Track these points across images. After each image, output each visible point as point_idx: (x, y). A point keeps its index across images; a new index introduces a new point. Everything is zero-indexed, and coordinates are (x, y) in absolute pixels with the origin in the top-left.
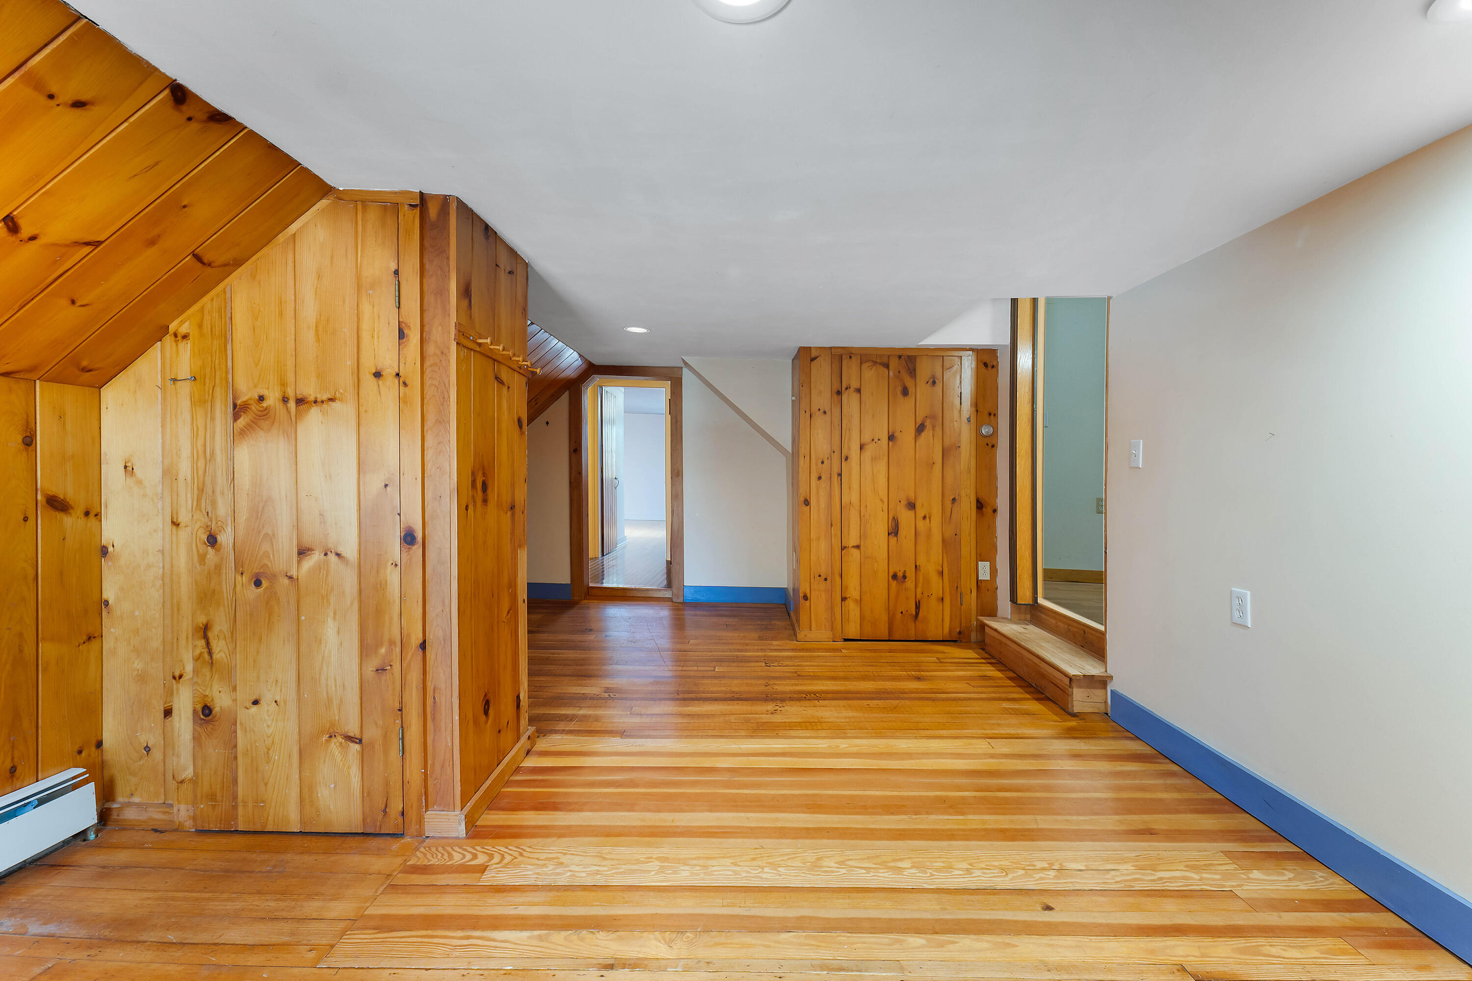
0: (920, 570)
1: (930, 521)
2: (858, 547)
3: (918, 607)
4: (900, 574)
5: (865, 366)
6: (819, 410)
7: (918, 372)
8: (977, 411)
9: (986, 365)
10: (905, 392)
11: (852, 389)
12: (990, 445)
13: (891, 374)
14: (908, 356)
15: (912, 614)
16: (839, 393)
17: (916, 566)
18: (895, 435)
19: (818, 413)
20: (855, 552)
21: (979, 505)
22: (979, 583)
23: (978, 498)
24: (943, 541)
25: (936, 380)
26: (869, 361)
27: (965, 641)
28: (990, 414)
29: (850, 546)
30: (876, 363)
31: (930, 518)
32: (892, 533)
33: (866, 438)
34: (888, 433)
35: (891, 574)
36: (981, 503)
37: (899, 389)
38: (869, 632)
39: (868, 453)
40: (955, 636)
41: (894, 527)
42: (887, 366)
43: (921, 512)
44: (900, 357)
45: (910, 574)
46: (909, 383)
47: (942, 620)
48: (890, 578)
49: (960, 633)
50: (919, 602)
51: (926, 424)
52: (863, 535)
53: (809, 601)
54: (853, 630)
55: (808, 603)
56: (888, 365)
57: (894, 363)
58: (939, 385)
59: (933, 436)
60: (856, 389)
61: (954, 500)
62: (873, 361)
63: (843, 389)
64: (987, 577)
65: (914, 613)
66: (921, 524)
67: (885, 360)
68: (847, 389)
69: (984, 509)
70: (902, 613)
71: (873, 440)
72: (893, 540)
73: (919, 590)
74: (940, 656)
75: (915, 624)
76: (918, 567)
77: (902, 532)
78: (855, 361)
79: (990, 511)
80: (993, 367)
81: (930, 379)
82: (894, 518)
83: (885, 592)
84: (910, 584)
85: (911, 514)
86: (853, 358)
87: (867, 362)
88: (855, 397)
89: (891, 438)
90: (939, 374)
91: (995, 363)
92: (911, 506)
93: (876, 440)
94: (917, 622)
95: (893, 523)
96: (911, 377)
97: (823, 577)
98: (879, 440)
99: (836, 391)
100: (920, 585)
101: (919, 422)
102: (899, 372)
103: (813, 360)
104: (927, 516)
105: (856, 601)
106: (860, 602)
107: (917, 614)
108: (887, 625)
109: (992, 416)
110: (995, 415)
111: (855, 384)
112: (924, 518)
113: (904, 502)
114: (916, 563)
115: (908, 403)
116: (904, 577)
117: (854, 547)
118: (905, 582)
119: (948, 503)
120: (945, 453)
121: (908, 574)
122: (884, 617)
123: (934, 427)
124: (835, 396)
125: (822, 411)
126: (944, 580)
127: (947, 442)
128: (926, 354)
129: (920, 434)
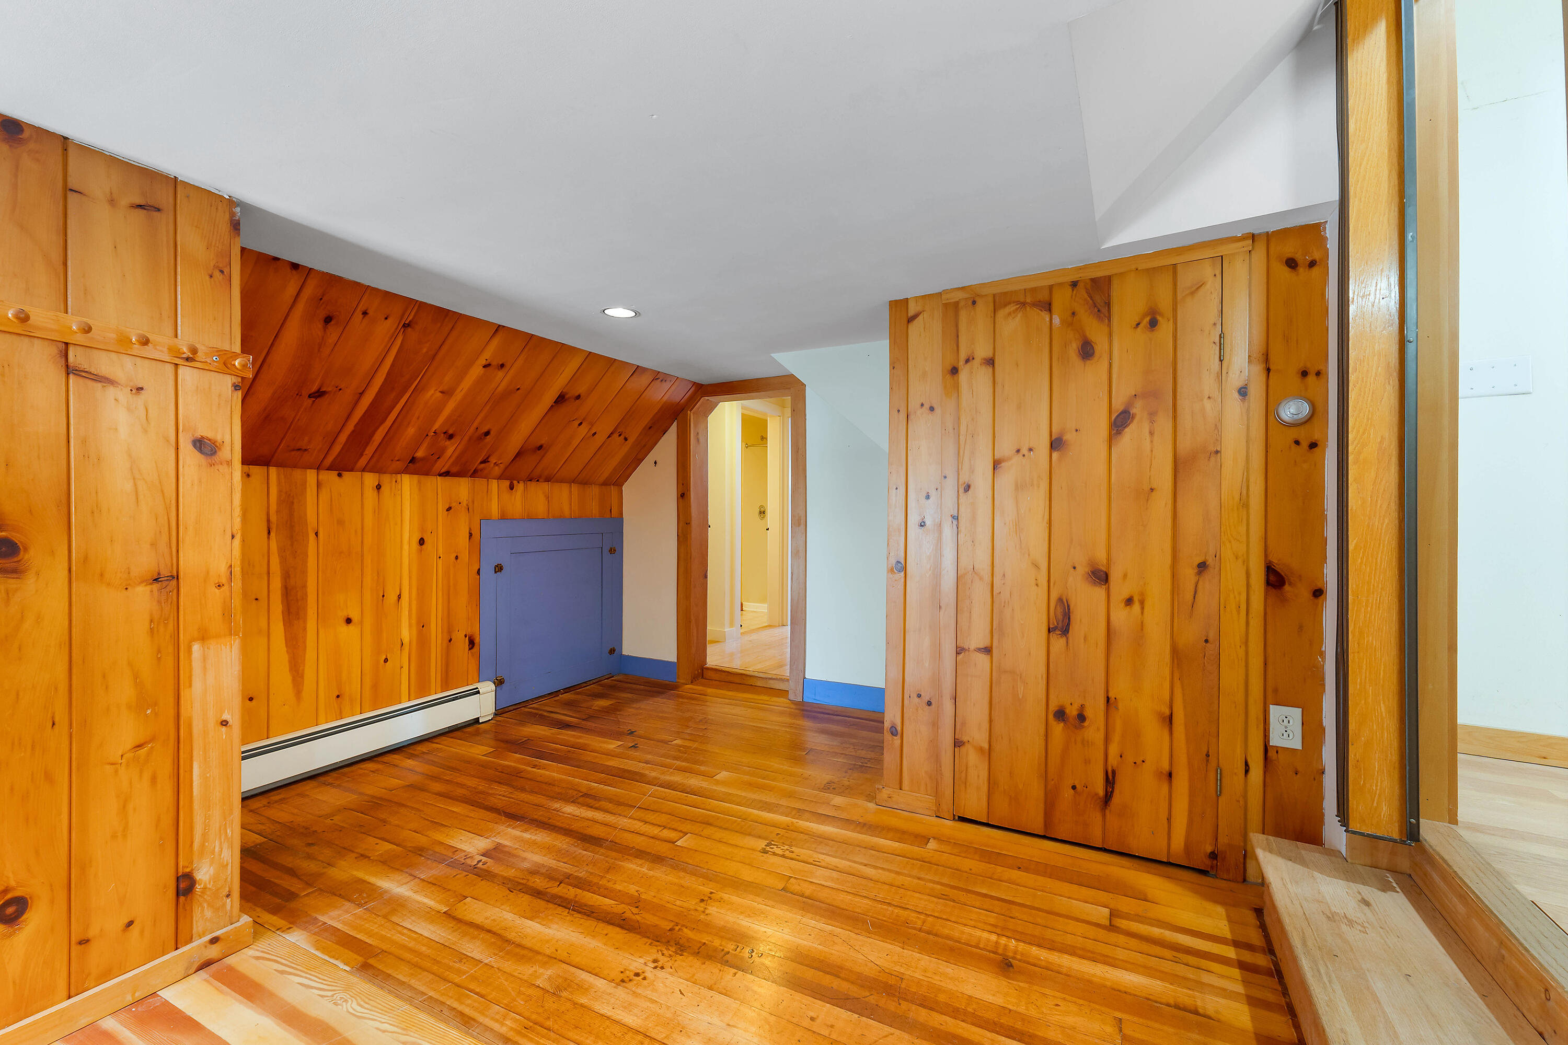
0: (1117, 709)
1: (1143, 608)
2: (988, 650)
3: (1110, 780)
4: (1072, 711)
5: (1001, 314)
6: (922, 405)
7: (1115, 309)
8: (1268, 370)
9: (1292, 264)
10: (1087, 351)
11: (976, 363)
12: (1305, 444)
13: (1056, 320)
14: (1093, 280)
15: (1096, 794)
16: (954, 371)
17: (1108, 699)
18: (1064, 438)
19: (919, 412)
20: (983, 659)
21: (1272, 578)
22: (1272, 754)
23: (1270, 562)
24: (1176, 652)
25: (1159, 318)
26: (1009, 303)
27: (1225, 877)
28: (1304, 374)
29: (972, 647)
30: (1024, 304)
31: (1142, 603)
32: (1055, 629)
33: (1005, 448)
34: (1051, 436)
35: (1053, 707)
36: (1276, 573)
37: (1074, 346)
38: (1002, 812)
39: (1007, 478)
40: (1201, 861)
41: (1060, 617)
42: (1048, 307)
43: (1120, 588)
44: (1074, 284)
45: (1095, 711)
46: (1095, 331)
47: (1169, 820)
48: (1051, 717)
49: (1213, 856)
50: (1114, 772)
51: (1133, 411)
52: (996, 628)
53: (899, 736)
54: (975, 805)
55: (897, 741)
56: (1050, 304)
57: (1061, 300)
58: (1165, 327)
59: (1151, 433)
60: (985, 359)
61: (1202, 567)
62: (1018, 303)
63: (962, 362)
64: (1295, 742)
65: (1101, 792)
66: (1121, 616)
67: (1044, 296)
68: (967, 361)
69: (1287, 587)
70: (1074, 788)
71: (1018, 451)
72: (1058, 643)
73: (1114, 750)
74: (1125, 904)
75: (1104, 816)
76: (1112, 700)
77: (1078, 628)
78: (983, 308)
79: (1305, 594)
80: (1312, 264)
81: (1144, 316)
82: (1060, 600)
83: (1039, 743)
84: (1094, 731)
85: (1099, 593)
86: (980, 302)
87: (1005, 305)
88: (982, 375)
89: (1056, 444)
90: (1164, 303)
91: (1317, 256)
92: (1100, 577)
93: (1024, 451)
94: (1107, 812)
95: (1059, 610)
96: (1100, 319)
97: (926, 698)
98: (1030, 450)
99: (950, 368)
100: (1116, 738)
101: (1118, 405)
102: (1073, 314)
103: (910, 320)
104: (1136, 599)
105: (981, 750)
106: (989, 753)
107: (1108, 798)
108: (1042, 805)
109: (1311, 379)
110: (1318, 374)
111: (982, 351)
112: (1129, 601)
113: (1082, 569)
114: (1107, 692)
115: (1095, 372)
116: (1081, 717)
117: (979, 650)
118: (1083, 727)
119: (1188, 574)
120: (1180, 466)
121: (1088, 713)
122: (1035, 791)
123: (1152, 415)
124: (948, 376)
125: (927, 406)
126: (1175, 735)
127: (1185, 445)
128: (1133, 267)
129: (1119, 433)
